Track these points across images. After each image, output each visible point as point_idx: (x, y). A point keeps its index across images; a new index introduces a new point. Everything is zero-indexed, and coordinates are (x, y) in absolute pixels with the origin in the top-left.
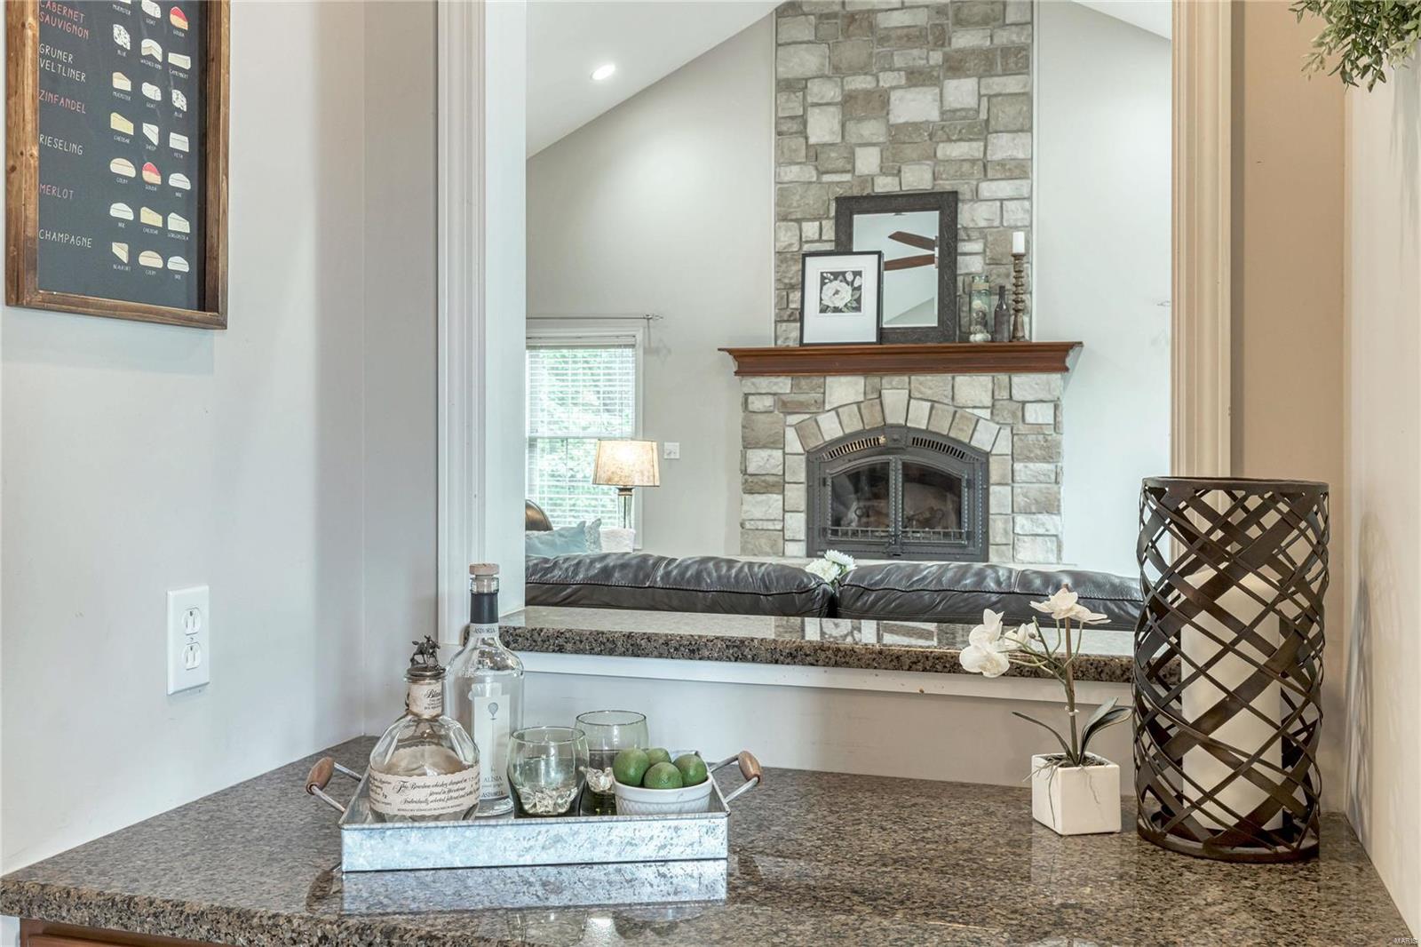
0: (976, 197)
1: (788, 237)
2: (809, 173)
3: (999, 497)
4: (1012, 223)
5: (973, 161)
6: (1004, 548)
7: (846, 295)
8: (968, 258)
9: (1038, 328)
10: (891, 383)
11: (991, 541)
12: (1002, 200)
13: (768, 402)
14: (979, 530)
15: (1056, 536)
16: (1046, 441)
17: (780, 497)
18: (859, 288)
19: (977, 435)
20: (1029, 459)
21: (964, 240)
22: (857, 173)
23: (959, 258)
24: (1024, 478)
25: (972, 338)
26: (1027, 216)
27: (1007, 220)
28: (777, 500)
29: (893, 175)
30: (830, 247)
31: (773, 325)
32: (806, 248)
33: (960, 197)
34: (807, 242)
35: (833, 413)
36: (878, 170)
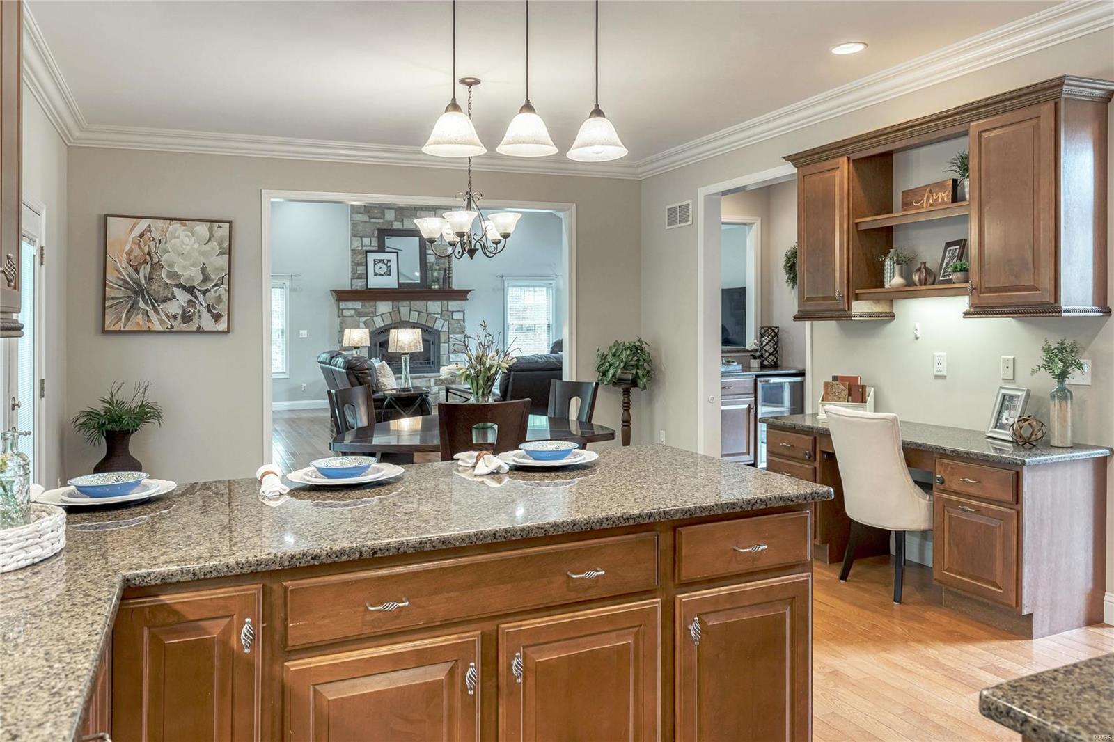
1: (357, 244)
2: (366, 218)
3: (444, 347)
7: (384, 269)
8: (429, 256)
9: (456, 284)
10: (402, 305)
11: (441, 364)
13: (352, 312)
14: (436, 361)
16: (461, 326)
18: (390, 266)
19: (436, 324)
20: (454, 333)
22: (385, 219)
23: (427, 256)
24: (452, 340)
25: (433, 287)
29: (400, 222)
30: (376, 249)
31: (350, 281)
32: (364, 248)
34: (365, 246)
36: (393, 219)
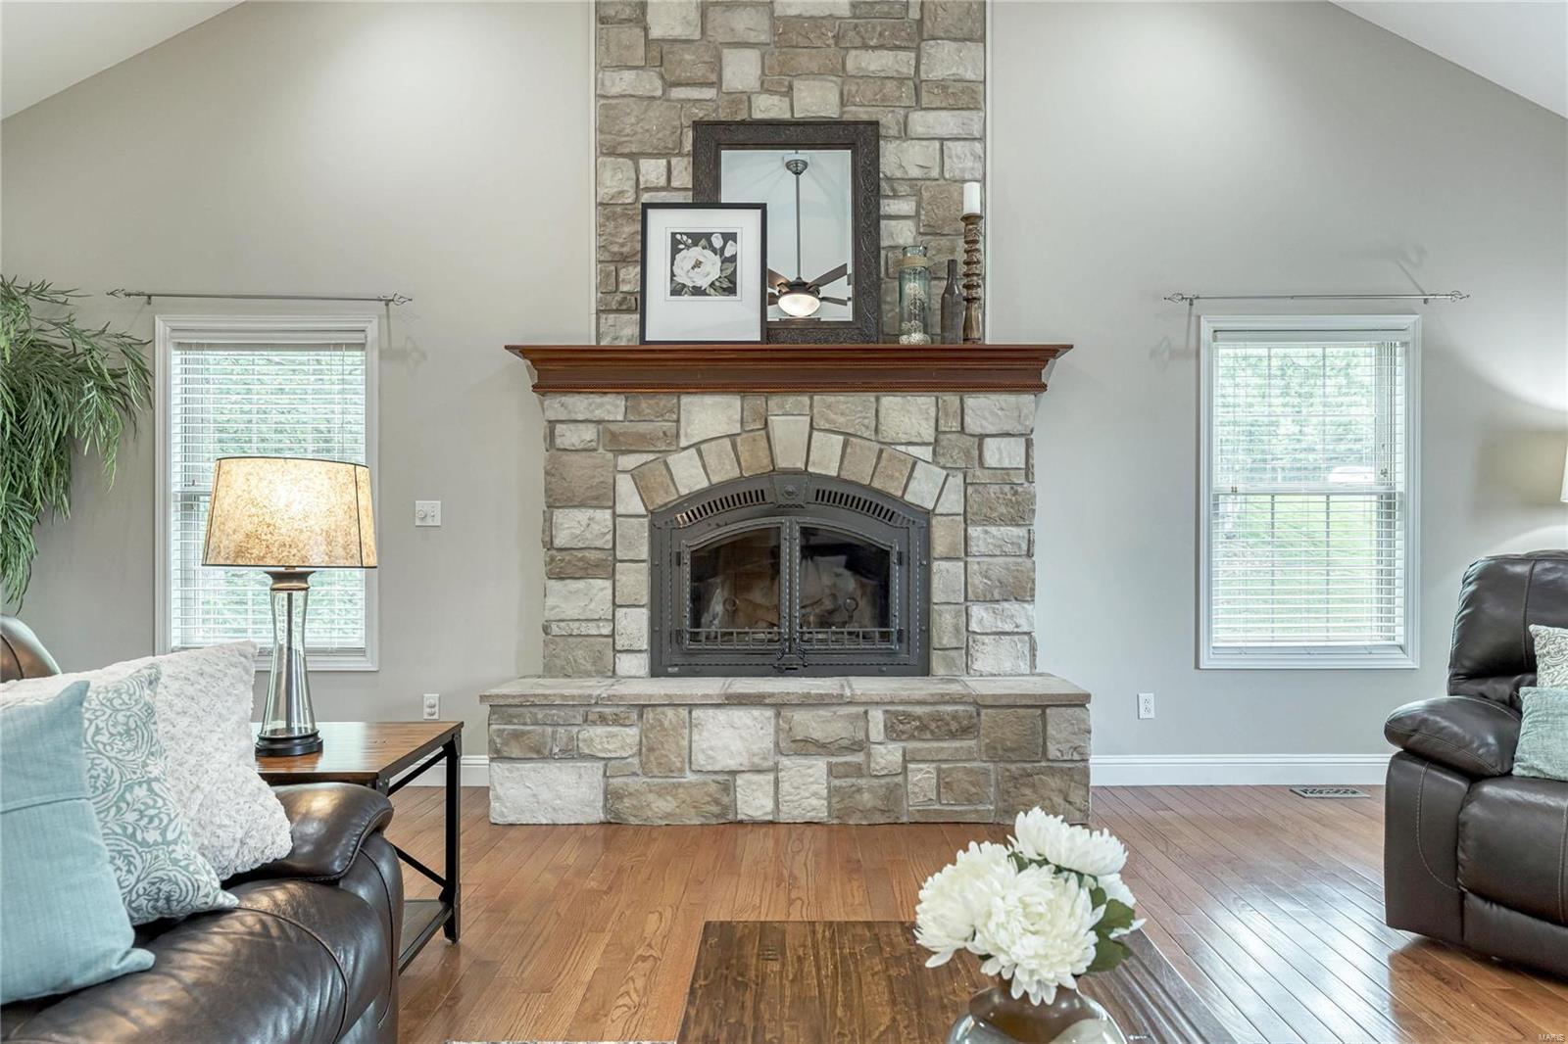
0: (904, 134)
1: (617, 180)
2: (650, 83)
3: (946, 577)
4: (958, 175)
5: (901, 80)
6: (953, 653)
7: (712, 270)
8: (893, 223)
9: (997, 328)
10: (782, 407)
11: (935, 643)
12: (942, 140)
13: (588, 434)
14: (915, 629)
15: (1028, 634)
16: (1016, 493)
17: (608, 584)
18: (733, 259)
19: (913, 485)
20: (988, 521)
21: (887, 197)
22: (724, 89)
23: (883, 223)
24: (983, 549)
25: (903, 338)
26: (978, 165)
27: (951, 170)
28: (603, 589)
29: (783, 94)
30: (688, 197)
31: (593, 317)
32: (646, 198)
33: (883, 132)
34: (647, 189)
35: (693, 451)
36: (757, 86)
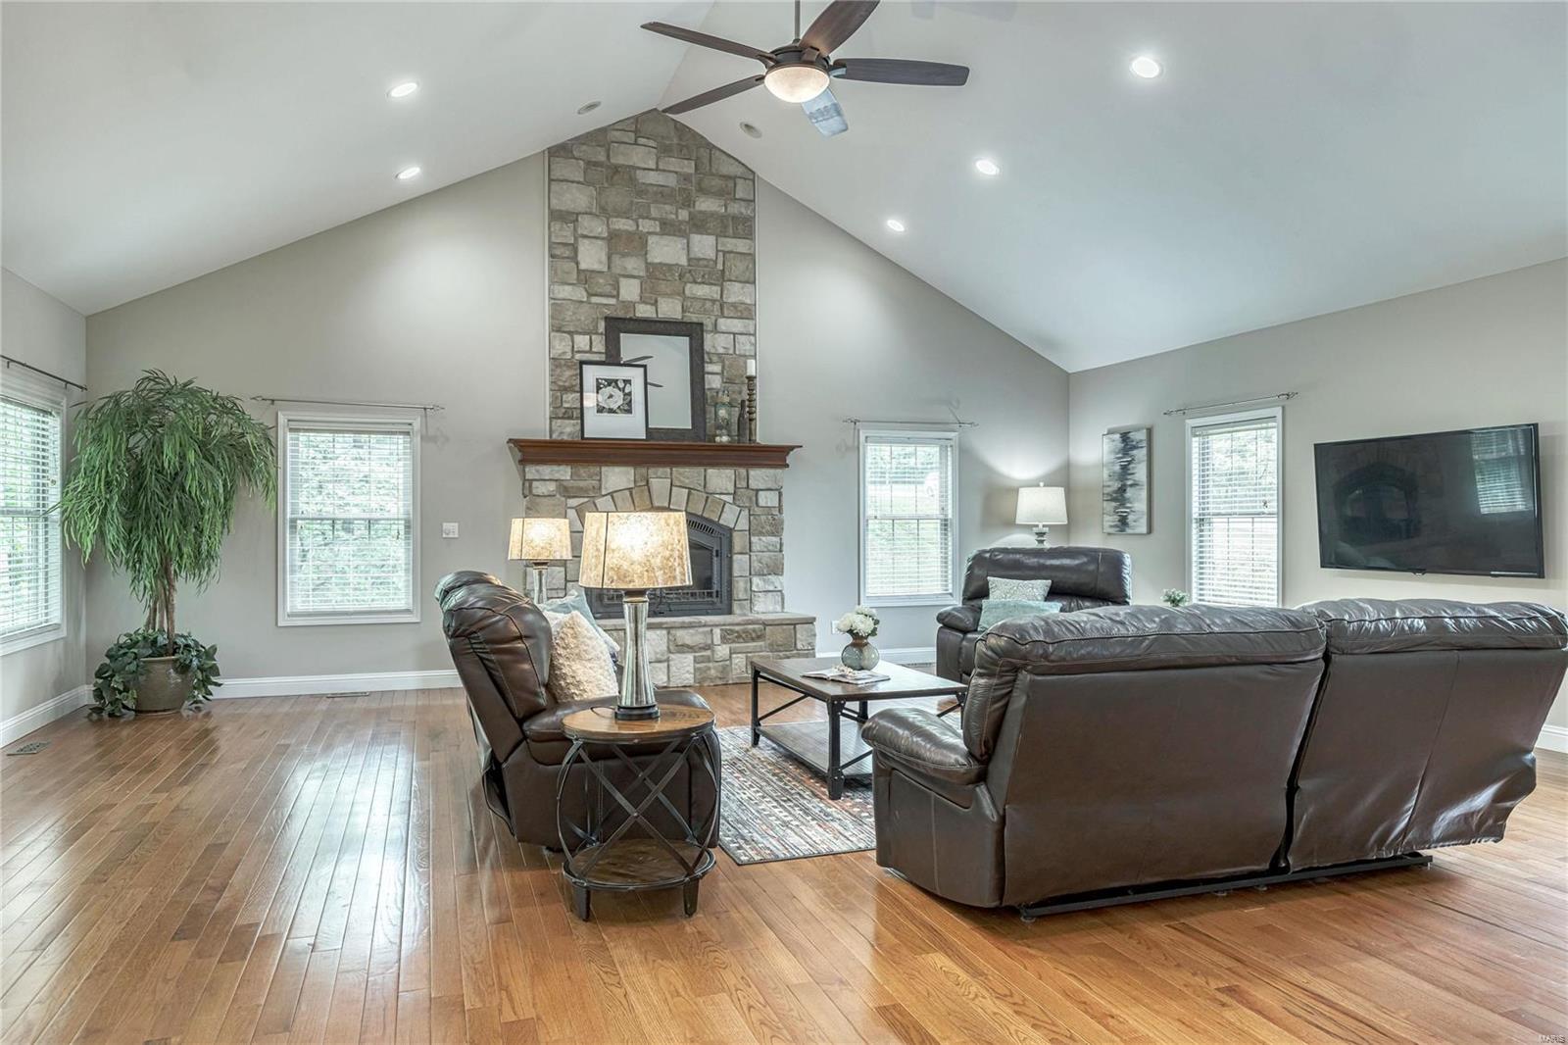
0: (715, 330)
1: (562, 346)
2: (580, 294)
3: (740, 563)
4: (742, 352)
5: (714, 301)
6: (745, 602)
7: (618, 400)
8: (710, 376)
9: (764, 435)
10: (656, 473)
11: (735, 597)
12: (734, 334)
13: (552, 487)
14: (725, 590)
15: (780, 591)
16: (774, 519)
17: (563, 569)
18: (630, 394)
19: (724, 515)
20: (761, 534)
21: (708, 363)
22: (620, 299)
23: (706, 376)
24: (759, 549)
25: (718, 439)
26: (753, 348)
27: (739, 350)
28: (559, 572)
29: (652, 304)
30: (603, 358)
31: (548, 421)
32: (578, 356)
33: (705, 328)
34: (579, 352)
35: (609, 497)
36: (637, 298)
